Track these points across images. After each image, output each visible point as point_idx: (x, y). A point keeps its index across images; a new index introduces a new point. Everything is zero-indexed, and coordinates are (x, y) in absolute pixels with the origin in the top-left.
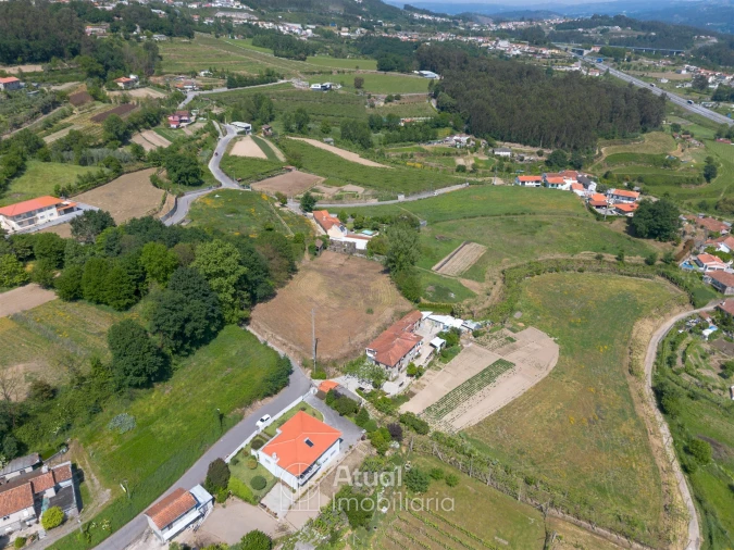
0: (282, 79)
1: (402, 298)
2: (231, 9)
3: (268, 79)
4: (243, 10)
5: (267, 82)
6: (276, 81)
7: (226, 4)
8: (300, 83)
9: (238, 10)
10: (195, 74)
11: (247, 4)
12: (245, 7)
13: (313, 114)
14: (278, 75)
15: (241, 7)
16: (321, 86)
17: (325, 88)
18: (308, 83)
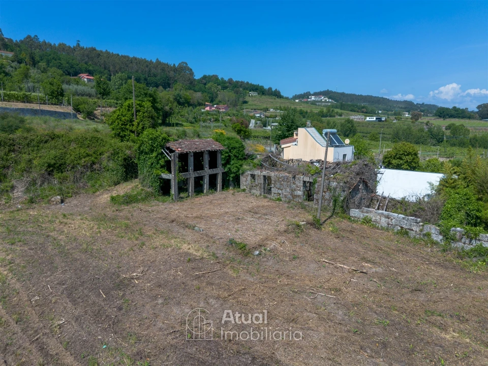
0: (341, 116)
2: (321, 101)
3: (327, 114)
4: (329, 102)
5: (326, 116)
6: (334, 116)
7: (318, 99)
8: (356, 117)
9: (326, 101)
10: (266, 110)
11: (332, 99)
12: (330, 100)
13: (363, 133)
14: (337, 113)
15: (328, 100)
16: (376, 118)
17: (379, 120)
18: (363, 117)
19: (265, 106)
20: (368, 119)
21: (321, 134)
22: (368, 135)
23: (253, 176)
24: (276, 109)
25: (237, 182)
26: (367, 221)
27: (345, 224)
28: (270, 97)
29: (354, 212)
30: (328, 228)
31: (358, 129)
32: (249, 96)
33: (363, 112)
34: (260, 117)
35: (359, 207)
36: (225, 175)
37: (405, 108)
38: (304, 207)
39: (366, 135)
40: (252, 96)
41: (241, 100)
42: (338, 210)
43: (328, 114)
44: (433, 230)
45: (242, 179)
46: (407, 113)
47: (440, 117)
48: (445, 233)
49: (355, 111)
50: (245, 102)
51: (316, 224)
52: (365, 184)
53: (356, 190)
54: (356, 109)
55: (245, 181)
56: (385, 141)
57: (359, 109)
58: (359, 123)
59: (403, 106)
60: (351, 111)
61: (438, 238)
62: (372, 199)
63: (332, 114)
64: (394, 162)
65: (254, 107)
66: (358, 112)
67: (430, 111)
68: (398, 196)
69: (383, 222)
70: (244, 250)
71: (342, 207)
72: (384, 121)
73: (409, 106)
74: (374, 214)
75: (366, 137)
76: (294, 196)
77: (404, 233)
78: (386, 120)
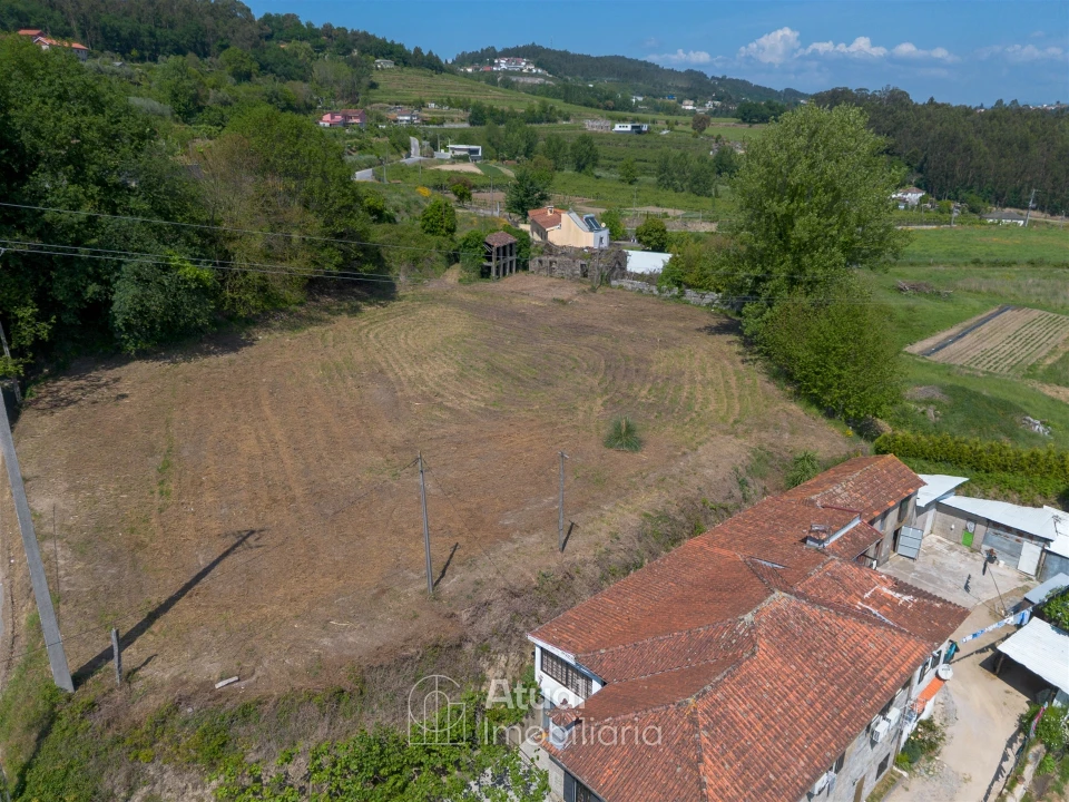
0: (567, 119)
1: (795, 408)
2: (520, 73)
3: (541, 117)
4: (536, 75)
5: (539, 121)
6: (555, 121)
7: (513, 67)
8: (596, 124)
9: (530, 74)
10: (421, 105)
11: (543, 68)
12: (540, 71)
13: (609, 159)
14: (560, 113)
15: (534, 71)
16: (633, 127)
17: (638, 130)
18: (609, 123)
19: (415, 96)
20: (617, 127)
21: (581, 218)
22: (618, 163)
23: (540, 262)
24: (440, 103)
25: (525, 267)
26: (621, 287)
27: (608, 289)
28: (421, 72)
29: (614, 283)
30: (599, 292)
31: (602, 150)
32: (377, 69)
33: (607, 108)
34: (411, 121)
35: (616, 279)
36: (518, 261)
37: (688, 90)
38: (581, 282)
39: (615, 163)
40: (382, 69)
41: (365, 81)
42: (604, 282)
43: (544, 115)
44: (654, 288)
45: (531, 264)
46: (692, 102)
47: (744, 120)
48: (659, 290)
49: (592, 106)
50: (374, 86)
51: (593, 290)
52: (620, 264)
53: (614, 268)
54: (595, 101)
55: (533, 265)
56: (647, 174)
57: (600, 100)
58: (601, 136)
59: (684, 86)
60: (585, 105)
61: (656, 292)
62: (624, 273)
63: (551, 117)
64: (644, 238)
65: (394, 98)
66: (598, 107)
67: (734, 97)
68: (639, 271)
69: (630, 286)
70: (563, 303)
71: (605, 280)
72: (645, 132)
73: (697, 84)
74: (626, 283)
75: (615, 167)
76: (574, 275)
77: (641, 291)
78: (649, 132)
